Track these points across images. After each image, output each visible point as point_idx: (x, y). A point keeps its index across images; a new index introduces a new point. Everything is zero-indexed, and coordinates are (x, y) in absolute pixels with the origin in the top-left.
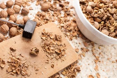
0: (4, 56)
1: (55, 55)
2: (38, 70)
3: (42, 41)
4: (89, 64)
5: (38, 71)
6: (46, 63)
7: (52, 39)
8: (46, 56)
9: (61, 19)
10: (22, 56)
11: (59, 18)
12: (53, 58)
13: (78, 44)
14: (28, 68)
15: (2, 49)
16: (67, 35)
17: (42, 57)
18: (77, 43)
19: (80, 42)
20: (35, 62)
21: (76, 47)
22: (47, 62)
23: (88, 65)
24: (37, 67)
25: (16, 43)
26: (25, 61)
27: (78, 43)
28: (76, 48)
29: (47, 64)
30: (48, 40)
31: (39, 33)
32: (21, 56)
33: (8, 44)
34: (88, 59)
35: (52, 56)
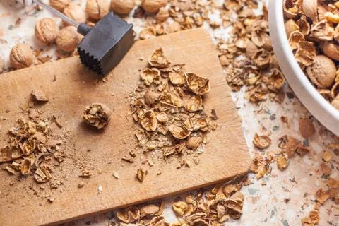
0: (7, 112)
1: (164, 141)
2: (88, 177)
3: (139, 88)
4: (287, 201)
5: (87, 180)
6: (123, 159)
7: (175, 86)
8: (134, 138)
9: (247, 22)
10: (59, 123)
11: (242, 20)
12: (153, 150)
13: (278, 122)
14: (61, 164)
15: (10, 91)
16: (245, 83)
17: (120, 139)
18: (273, 118)
19: (289, 116)
20: (89, 151)
21: (264, 128)
22: (129, 157)
23: (284, 203)
24: (89, 165)
25: (55, 80)
26: (60, 141)
27: (278, 116)
28: (260, 134)
29: (124, 164)
30: (160, 88)
31: (141, 60)
32: (56, 123)
33: (31, 79)
34: (294, 181)
35: (154, 142)
